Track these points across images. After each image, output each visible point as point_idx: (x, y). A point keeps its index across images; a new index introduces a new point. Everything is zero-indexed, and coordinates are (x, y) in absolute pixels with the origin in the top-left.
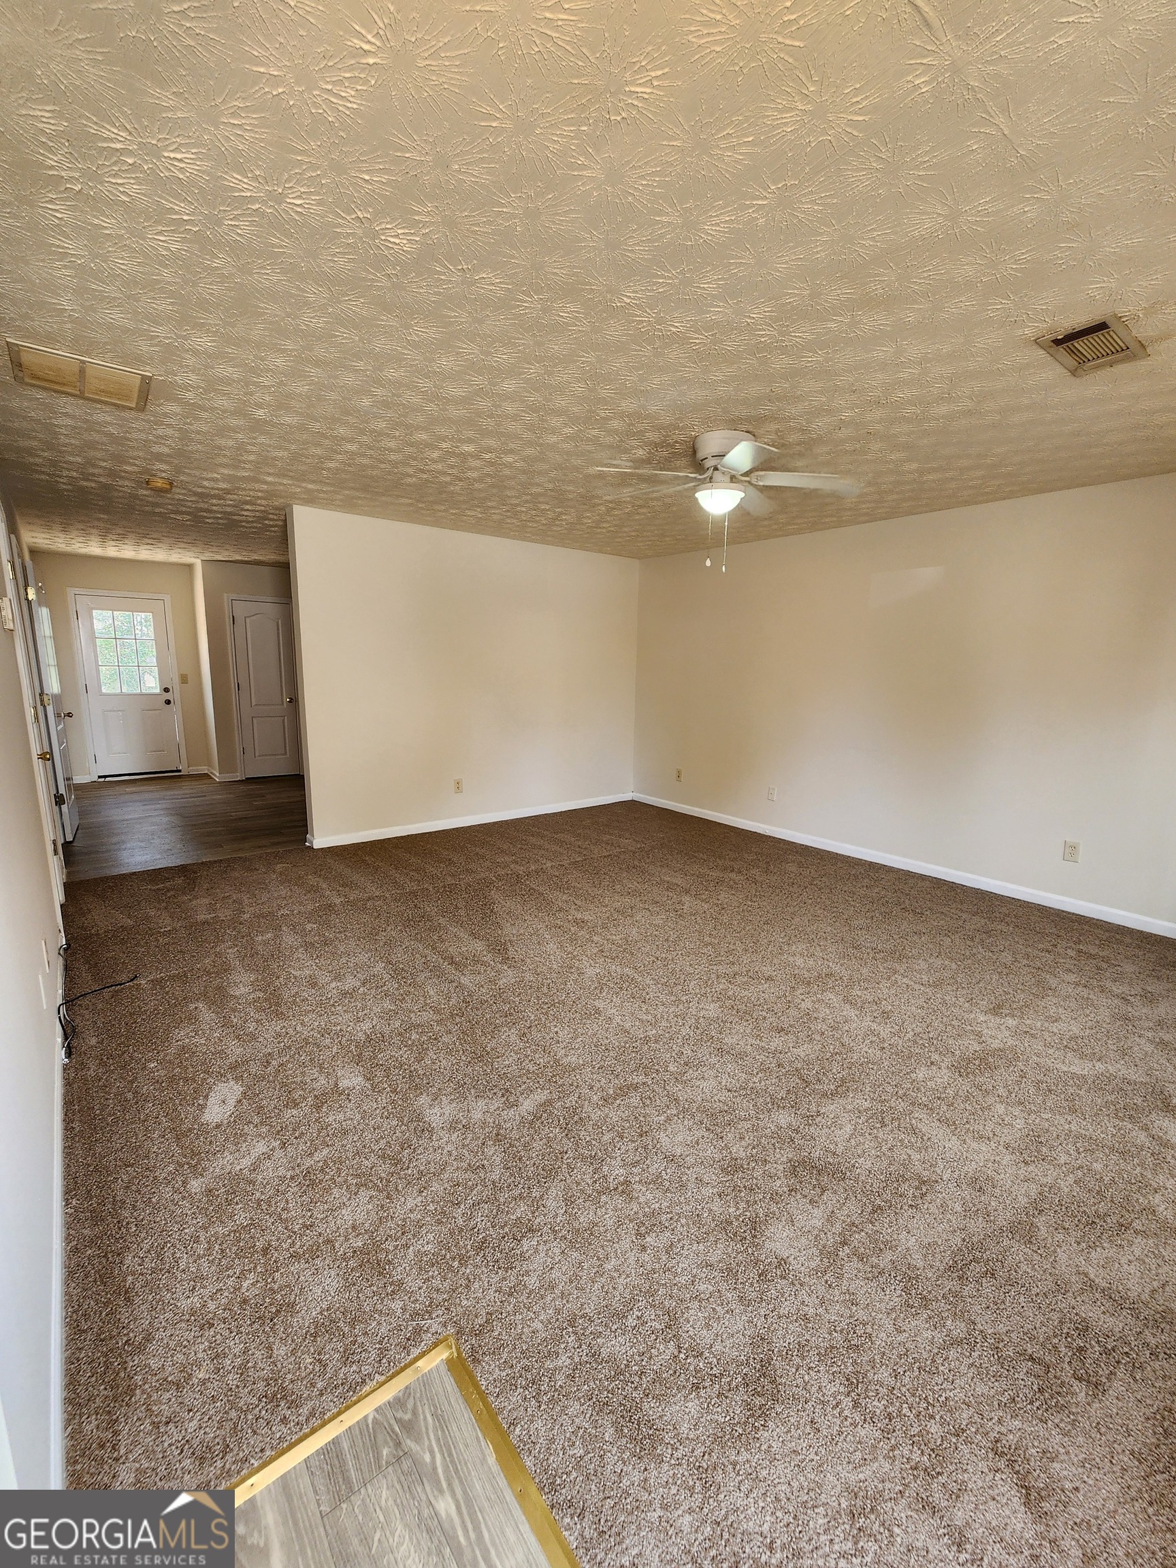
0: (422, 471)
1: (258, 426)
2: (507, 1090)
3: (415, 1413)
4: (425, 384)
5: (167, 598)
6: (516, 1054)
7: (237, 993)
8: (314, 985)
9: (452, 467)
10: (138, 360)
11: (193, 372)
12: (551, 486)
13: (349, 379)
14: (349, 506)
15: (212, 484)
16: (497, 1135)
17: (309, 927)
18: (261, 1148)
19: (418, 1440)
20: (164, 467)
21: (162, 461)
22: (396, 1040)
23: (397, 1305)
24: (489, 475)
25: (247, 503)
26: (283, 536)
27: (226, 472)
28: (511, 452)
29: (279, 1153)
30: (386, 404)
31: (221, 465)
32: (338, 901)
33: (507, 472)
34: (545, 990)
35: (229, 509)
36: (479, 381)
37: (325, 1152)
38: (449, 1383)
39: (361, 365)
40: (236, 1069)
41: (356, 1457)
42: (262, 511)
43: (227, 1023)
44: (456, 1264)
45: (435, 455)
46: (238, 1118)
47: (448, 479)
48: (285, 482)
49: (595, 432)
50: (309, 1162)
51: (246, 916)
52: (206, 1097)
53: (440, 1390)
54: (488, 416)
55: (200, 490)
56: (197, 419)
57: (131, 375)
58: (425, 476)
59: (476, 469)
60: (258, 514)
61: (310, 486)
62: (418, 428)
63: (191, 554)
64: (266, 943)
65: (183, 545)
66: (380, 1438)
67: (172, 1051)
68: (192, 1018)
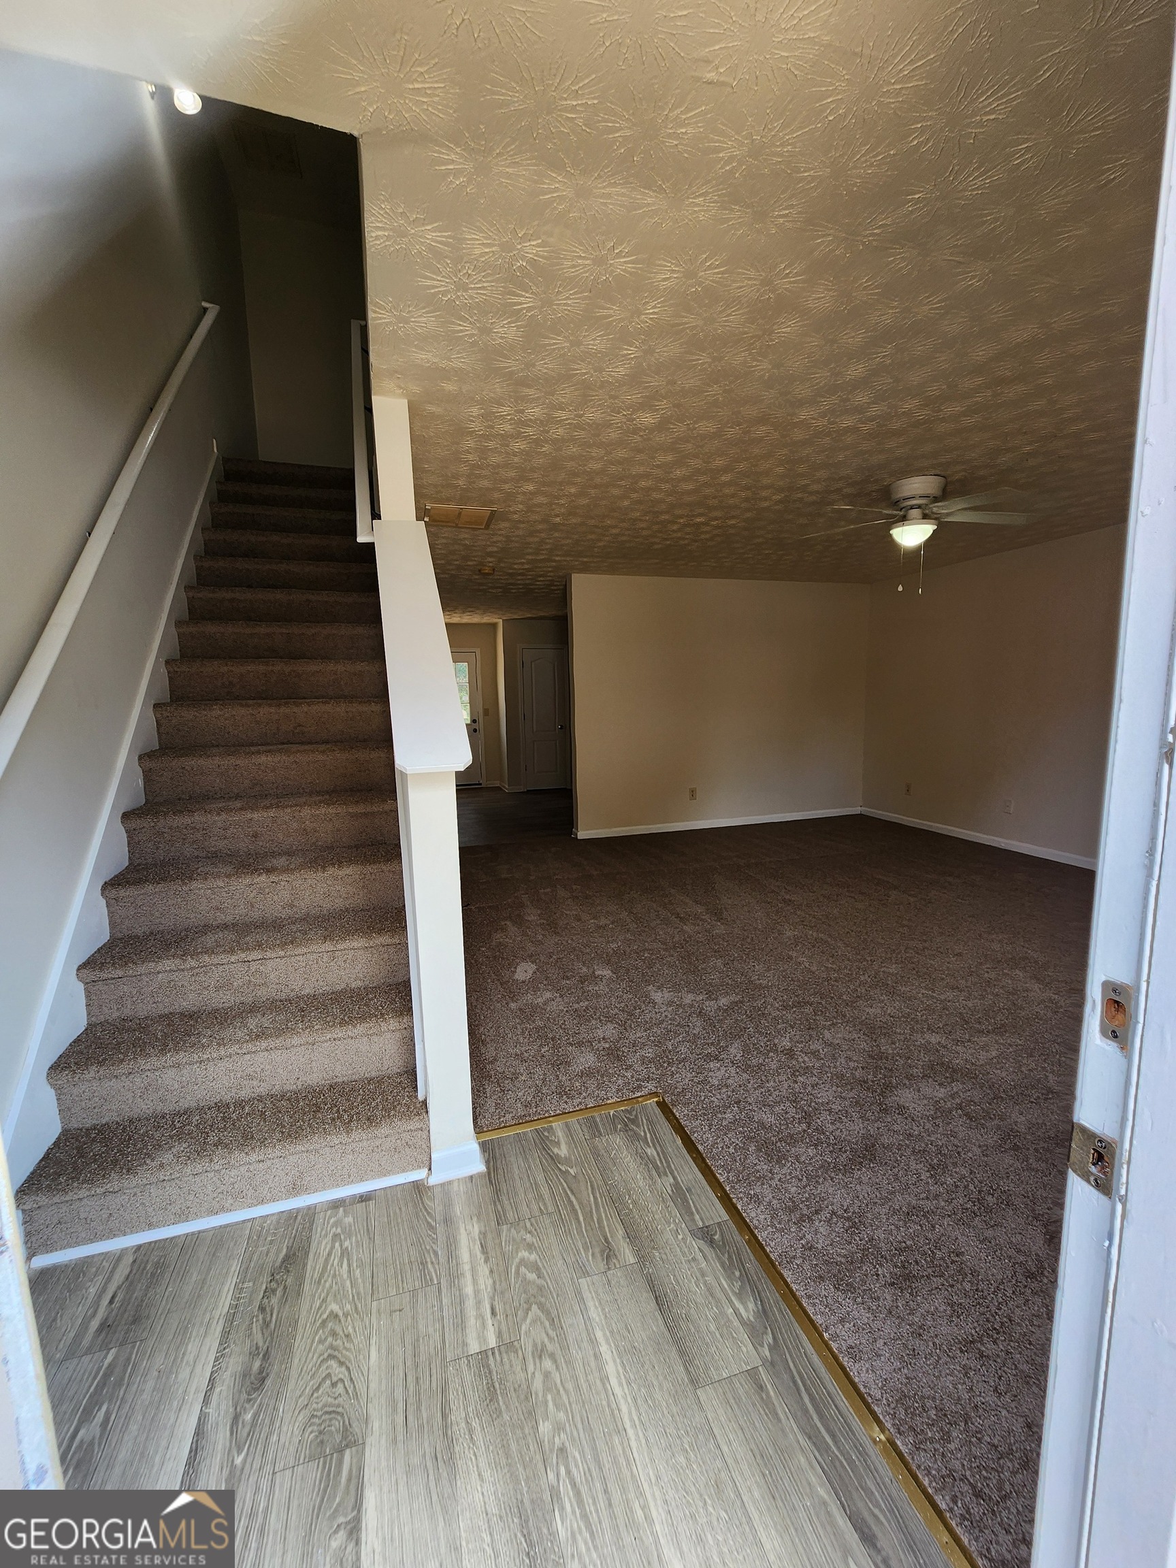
0: (666, 539)
1: (555, 527)
2: (710, 991)
3: (636, 1116)
4: (667, 486)
5: (478, 651)
6: (720, 973)
7: (530, 919)
8: (579, 920)
9: (689, 534)
10: (492, 502)
11: (520, 504)
12: (770, 536)
13: (616, 492)
14: (612, 570)
15: (520, 566)
16: (700, 1012)
17: (574, 887)
18: (548, 995)
19: (638, 1126)
20: (490, 560)
21: (491, 557)
22: (634, 956)
23: (629, 1074)
24: (718, 535)
25: (541, 576)
26: (563, 597)
27: (530, 557)
28: (733, 517)
29: (559, 999)
30: (640, 502)
31: (528, 554)
32: (595, 873)
33: (732, 531)
34: (749, 940)
35: (527, 582)
36: (702, 478)
37: (587, 1003)
38: (657, 1110)
39: (623, 483)
40: (531, 958)
41: (604, 1124)
42: (550, 580)
43: (524, 934)
44: (665, 1065)
45: (675, 527)
46: (533, 980)
47: (686, 542)
48: (568, 559)
49: (799, 495)
50: (576, 1006)
51: (532, 878)
52: (516, 968)
53: (652, 1112)
54: (713, 498)
55: (511, 571)
56: (518, 528)
57: (486, 511)
58: (668, 542)
59: (706, 532)
60: (547, 583)
61: (585, 560)
62: (662, 513)
63: (496, 616)
64: (546, 894)
65: (492, 610)
66: (616, 1121)
67: (494, 943)
68: (503, 929)
